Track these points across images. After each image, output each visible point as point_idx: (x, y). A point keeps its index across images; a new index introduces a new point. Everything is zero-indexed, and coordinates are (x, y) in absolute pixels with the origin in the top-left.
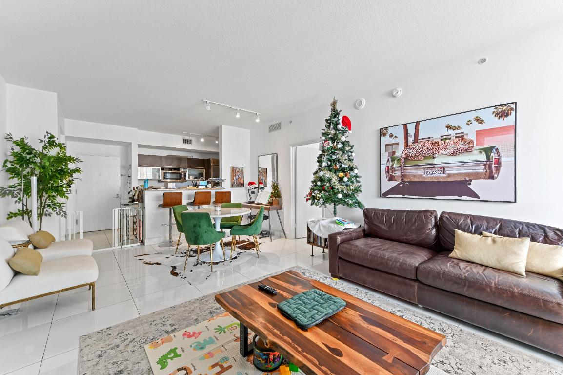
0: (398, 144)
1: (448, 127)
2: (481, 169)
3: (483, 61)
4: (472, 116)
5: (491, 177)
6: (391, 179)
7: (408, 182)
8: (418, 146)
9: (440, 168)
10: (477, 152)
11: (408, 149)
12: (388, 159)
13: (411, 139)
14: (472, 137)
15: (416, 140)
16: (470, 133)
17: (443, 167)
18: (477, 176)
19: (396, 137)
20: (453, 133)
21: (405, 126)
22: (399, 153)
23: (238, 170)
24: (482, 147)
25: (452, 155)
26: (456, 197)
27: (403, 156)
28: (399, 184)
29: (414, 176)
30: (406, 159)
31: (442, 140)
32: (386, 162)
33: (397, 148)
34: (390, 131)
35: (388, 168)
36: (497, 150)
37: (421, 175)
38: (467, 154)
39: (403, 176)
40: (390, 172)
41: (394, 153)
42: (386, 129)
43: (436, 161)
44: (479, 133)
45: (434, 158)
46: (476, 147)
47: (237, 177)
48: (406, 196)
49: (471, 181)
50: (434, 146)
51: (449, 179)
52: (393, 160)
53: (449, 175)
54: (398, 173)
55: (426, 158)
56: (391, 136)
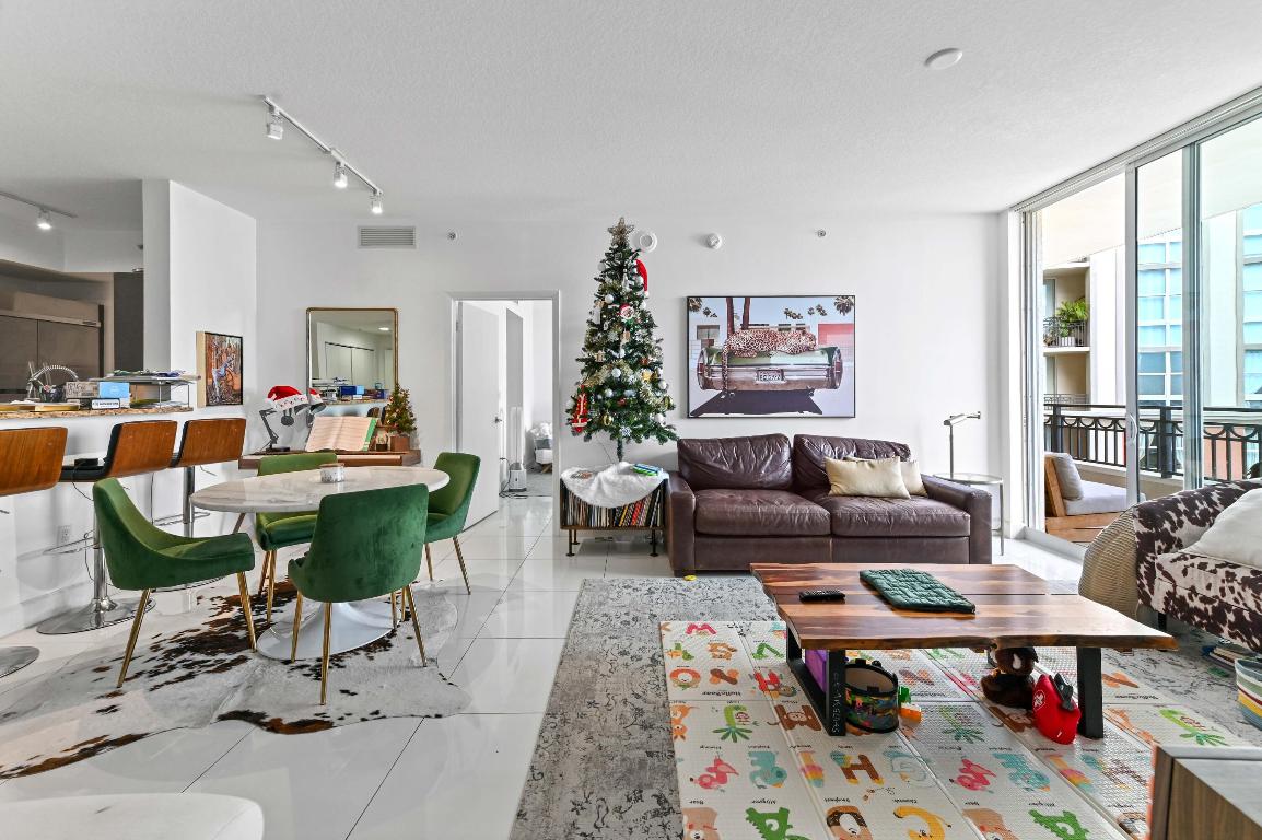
0: (717, 327)
1: (788, 313)
2: (822, 375)
3: (822, 234)
4: (814, 303)
5: (834, 387)
6: (707, 385)
7: (734, 391)
8: (748, 335)
9: (778, 371)
10: (819, 352)
11: (733, 338)
12: (702, 353)
13: (738, 323)
14: (814, 331)
15: (745, 326)
16: (813, 323)
17: (782, 370)
18: (819, 384)
19: (714, 315)
20: (793, 323)
21: (730, 299)
22: (720, 342)
23: (225, 345)
24: (824, 346)
25: (793, 353)
26: (797, 414)
27: (726, 351)
28: (720, 395)
29: (743, 382)
30: (731, 354)
31: (780, 330)
32: (698, 356)
33: (717, 335)
34: (705, 303)
35: (701, 368)
36: (839, 352)
37: (752, 381)
38: (808, 353)
39: (726, 382)
40: (706, 374)
41: (711, 342)
42: (698, 298)
43: (773, 360)
44: (822, 328)
45: (770, 356)
46: (818, 346)
47: (222, 372)
48: (731, 415)
49: (813, 390)
50: (770, 339)
51: (790, 388)
52: (710, 353)
53: (789, 382)
54: (718, 377)
55: (760, 354)
56: (707, 312)
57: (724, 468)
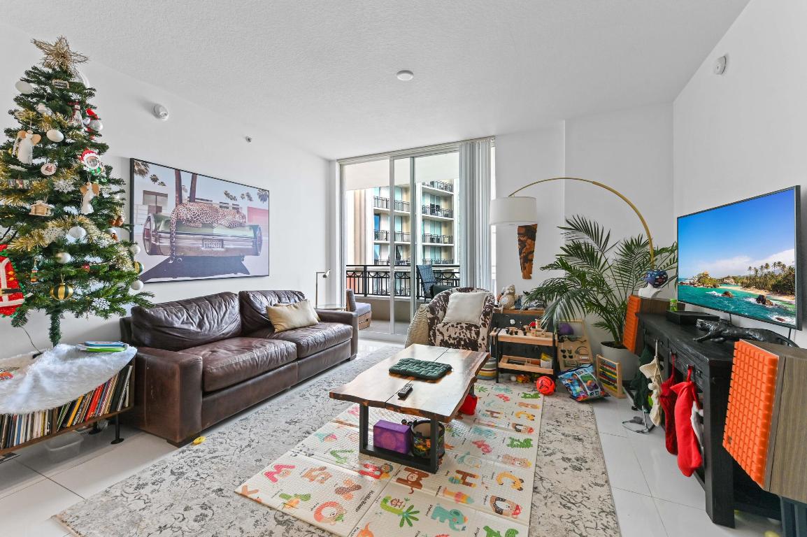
0: (166, 196)
1: (227, 194)
2: (249, 245)
3: (249, 140)
4: (245, 190)
5: (257, 254)
6: (154, 251)
7: (181, 257)
8: (194, 207)
9: (219, 240)
10: (247, 228)
11: (180, 207)
12: (149, 219)
13: (186, 195)
14: (245, 211)
15: (192, 198)
16: (244, 205)
17: (222, 240)
18: (248, 252)
19: (163, 184)
20: (231, 202)
21: (178, 172)
22: (168, 210)
24: (251, 224)
25: (230, 227)
26: (233, 275)
27: (174, 220)
28: (168, 260)
29: (190, 249)
30: (179, 222)
31: (221, 207)
32: (144, 221)
33: (165, 203)
34: (152, 170)
35: (147, 233)
36: (260, 229)
37: (198, 248)
39: (173, 248)
40: (153, 240)
41: (159, 209)
42: (145, 163)
43: (215, 231)
44: (250, 209)
45: (213, 227)
46: (248, 224)
48: (178, 279)
49: (243, 257)
50: (212, 213)
51: (228, 255)
52: (158, 220)
53: (227, 250)
54: (165, 243)
55: (205, 225)
56: (155, 179)
57: (192, 328)
